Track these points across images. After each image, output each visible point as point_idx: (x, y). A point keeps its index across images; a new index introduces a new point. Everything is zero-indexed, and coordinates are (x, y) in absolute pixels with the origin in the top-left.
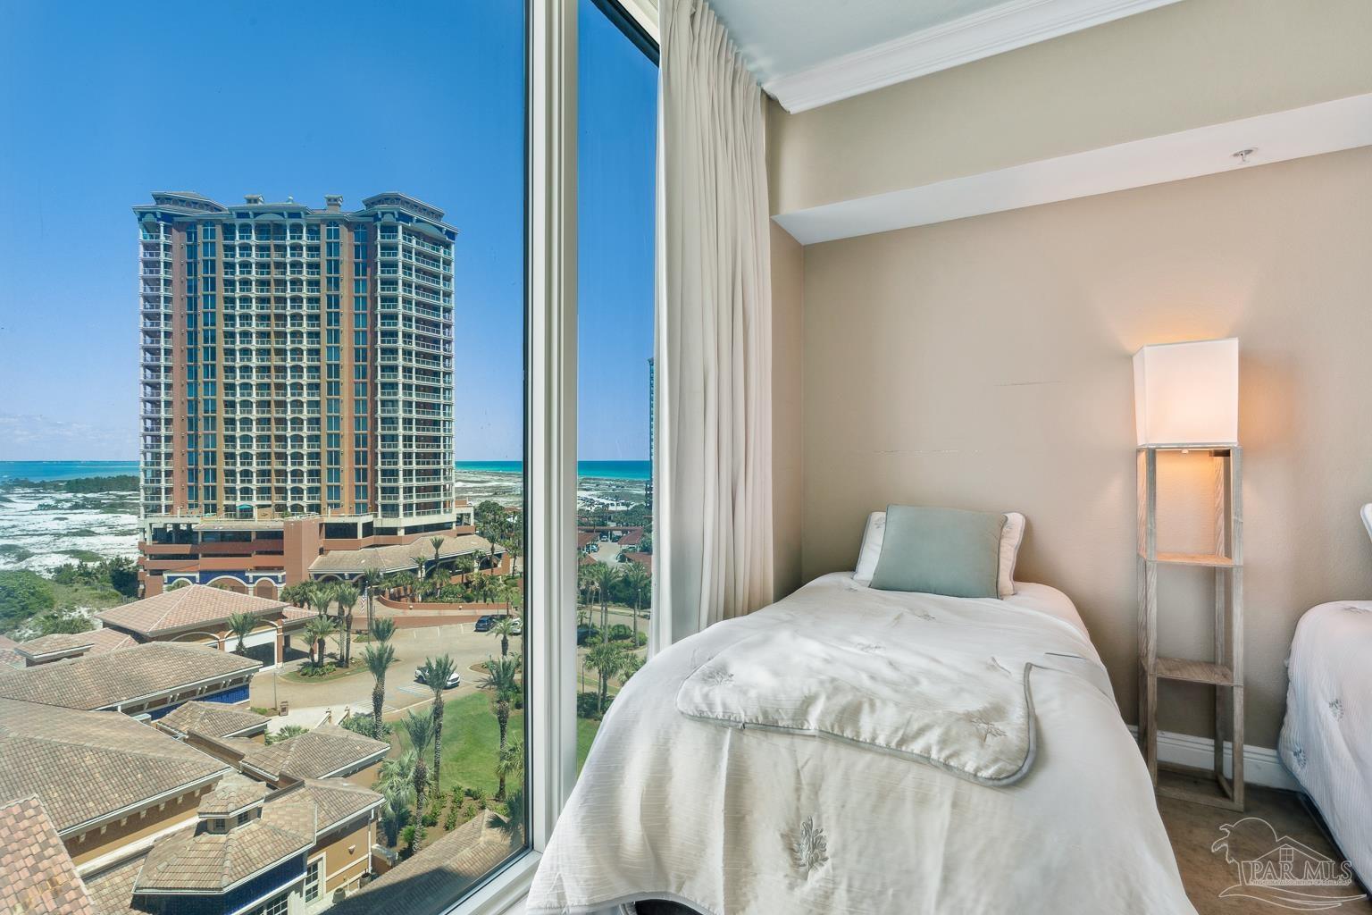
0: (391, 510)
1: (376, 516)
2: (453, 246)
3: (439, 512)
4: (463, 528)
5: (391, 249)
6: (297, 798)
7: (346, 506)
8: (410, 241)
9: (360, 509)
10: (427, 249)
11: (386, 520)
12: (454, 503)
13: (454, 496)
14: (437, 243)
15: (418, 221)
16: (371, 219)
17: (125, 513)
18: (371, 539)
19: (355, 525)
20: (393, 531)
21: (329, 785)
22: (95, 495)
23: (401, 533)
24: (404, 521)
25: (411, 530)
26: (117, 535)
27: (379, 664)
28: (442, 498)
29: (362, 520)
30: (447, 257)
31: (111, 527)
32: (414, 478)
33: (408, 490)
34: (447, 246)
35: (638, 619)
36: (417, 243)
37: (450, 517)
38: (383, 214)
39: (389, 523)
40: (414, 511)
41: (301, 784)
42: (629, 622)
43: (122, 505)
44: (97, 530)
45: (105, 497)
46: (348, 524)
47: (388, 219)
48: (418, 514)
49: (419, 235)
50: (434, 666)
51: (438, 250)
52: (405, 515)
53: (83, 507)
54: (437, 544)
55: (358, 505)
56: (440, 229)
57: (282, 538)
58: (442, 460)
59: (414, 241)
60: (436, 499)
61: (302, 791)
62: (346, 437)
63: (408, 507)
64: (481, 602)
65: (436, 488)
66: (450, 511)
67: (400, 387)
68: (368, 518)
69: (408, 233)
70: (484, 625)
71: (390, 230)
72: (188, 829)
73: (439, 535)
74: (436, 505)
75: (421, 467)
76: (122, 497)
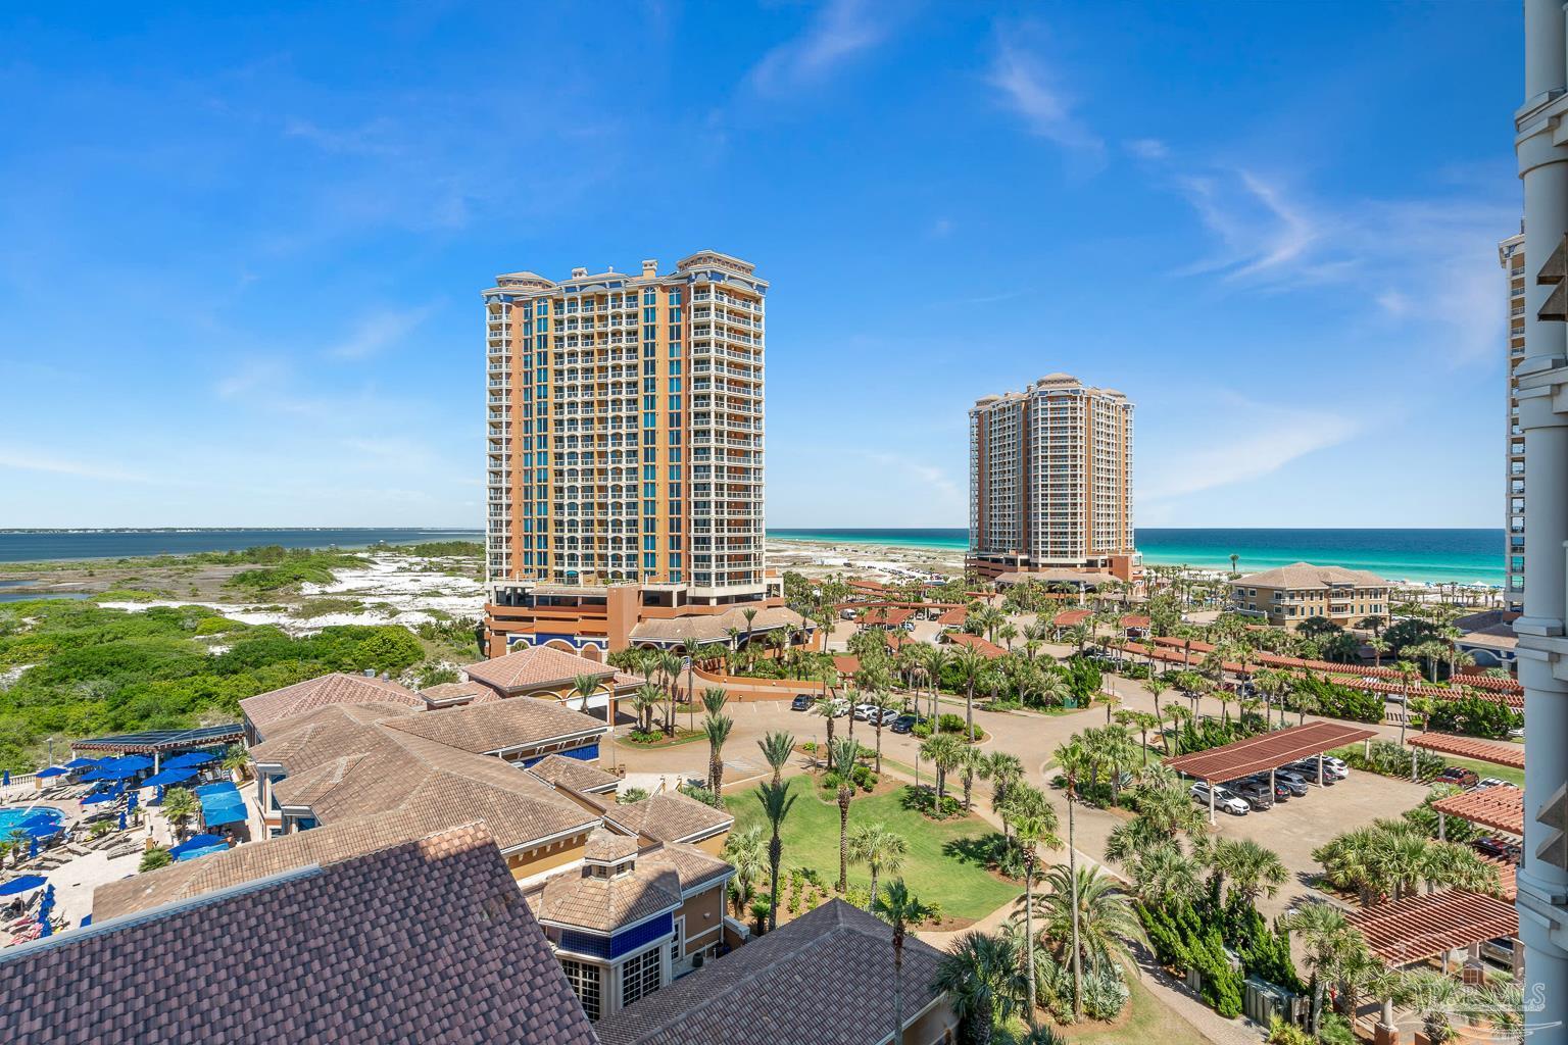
0: (703, 579)
1: (689, 584)
2: (763, 301)
3: (750, 582)
4: (773, 601)
5: (704, 309)
6: (658, 858)
7: (661, 575)
8: (722, 299)
9: (675, 577)
10: (738, 306)
11: (698, 589)
12: (764, 573)
13: (764, 565)
14: (747, 299)
15: (730, 278)
16: (685, 281)
17: (462, 576)
18: (688, 608)
19: (670, 593)
20: (705, 601)
21: (683, 849)
22: (438, 559)
23: (713, 602)
24: (715, 591)
25: (722, 600)
26: (460, 597)
27: (718, 734)
28: (753, 568)
29: (676, 588)
30: (757, 313)
31: (453, 589)
32: (726, 546)
33: (720, 558)
34: (757, 301)
35: (973, 710)
36: (729, 301)
37: (761, 588)
38: (697, 274)
39: (701, 592)
40: (726, 581)
41: (660, 845)
42: (962, 713)
43: (460, 569)
44: (447, 591)
45: (447, 561)
46: (663, 592)
47: (702, 280)
48: (729, 584)
49: (730, 292)
50: (773, 740)
51: (749, 307)
52: (717, 584)
53: (430, 570)
54: (750, 616)
55: (672, 572)
56: (751, 284)
57: (605, 604)
58: (752, 528)
59: (726, 299)
60: (747, 569)
61: (661, 851)
62: (661, 503)
63: (720, 576)
64: (795, 680)
65: (747, 557)
66: (760, 582)
67: (713, 451)
68: (681, 587)
69: (720, 291)
70: (801, 703)
71: (702, 290)
72: (574, 871)
73: (751, 606)
74: (747, 575)
75: (732, 534)
76: (458, 562)
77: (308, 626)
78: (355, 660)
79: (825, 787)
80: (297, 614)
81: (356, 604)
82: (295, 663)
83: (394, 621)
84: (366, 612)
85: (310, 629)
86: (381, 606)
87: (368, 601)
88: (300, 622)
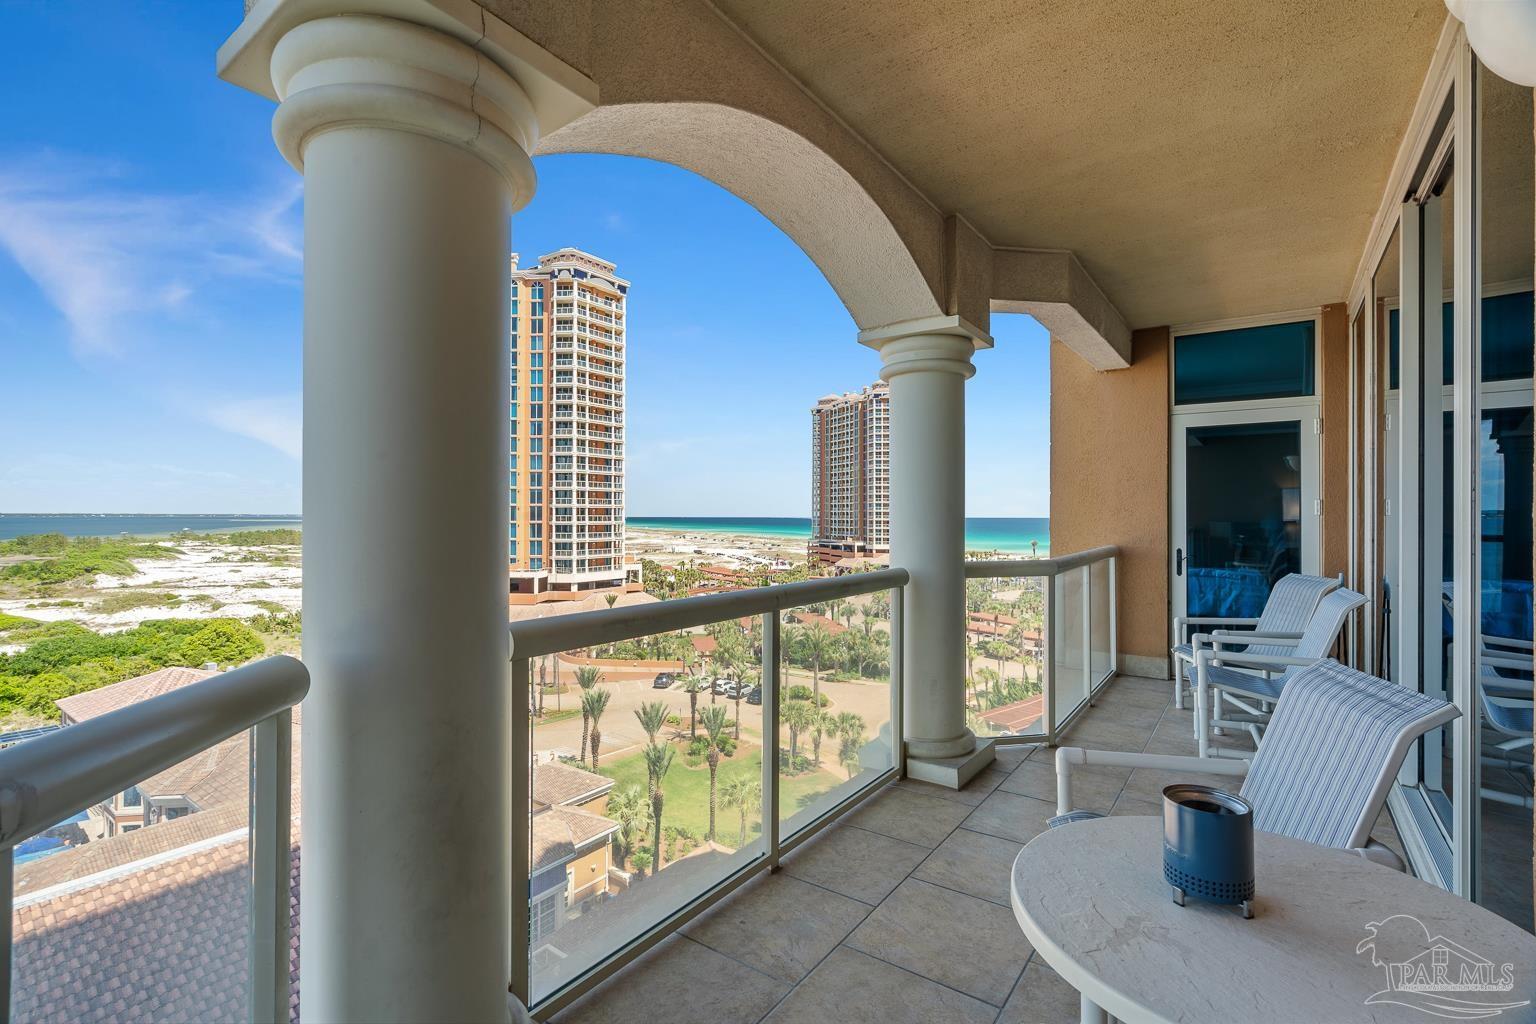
0: (565, 565)
1: (550, 571)
2: (624, 301)
3: (610, 568)
4: (633, 586)
5: (566, 305)
6: (548, 819)
7: (522, 562)
8: (584, 296)
9: (535, 563)
10: (600, 304)
11: (559, 575)
12: (624, 560)
13: (624, 552)
14: (609, 298)
15: (593, 276)
16: (548, 276)
17: (290, 566)
18: (548, 594)
19: (531, 580)
20: (566, 587)
21: (570, 809)
22: (259, 549)
23: (574, 588)
24: (575, 577)
25: (583, 586)
26: (291, 587)
27: (593, 708)
28: (613, 555)
29: (537, 575)
30: (619, 311)
31: (282, 580)
32: (587, 533)
33: (581, 546)
34: (619, 300)
35: (820, 683)
36: (592, 299)
37: (621, 574)
38: (560, 271)
39: (563, 578)
40: (587, 567)
41: (549, 808)
42: (809, 684)
43: (286, 559)
44: (272, 582)
45: (272, 550)
46: (524, 579)
47: (565, 277)
48: (590, 570)
49: (592, 290)
50: (648, 709)
51: (610, 305)
52: (578, 571)
53: (252, 559)
54: (611, 601)
55: (532, 560)
56: (613, 284)
58: (613, 516)
59: (588, 295)
60: (607, 555)
61: (550, 813)
62: (522, 492)
63: (581, 563)
64: (655, 658)
65: (607, 545)
66: (620, 568)
67: (575, 442)
68: (543, 574)
69: (583, 289)
70: (661, 681)
71: (565, 287)
73: (612, 591)
74: (607, 561)
75: (593, 523)
76: (283, 551)
77: (112, 621)
78: (184, 656)
79: (690, 754)
80: (97, 609)
81: (170, 597)
82: (111, 661)
83: (218, 614)
84: (183, 605)
85: (115, 625)
86: (201, 599)
87: (184, 594)
88: (101, 618)
